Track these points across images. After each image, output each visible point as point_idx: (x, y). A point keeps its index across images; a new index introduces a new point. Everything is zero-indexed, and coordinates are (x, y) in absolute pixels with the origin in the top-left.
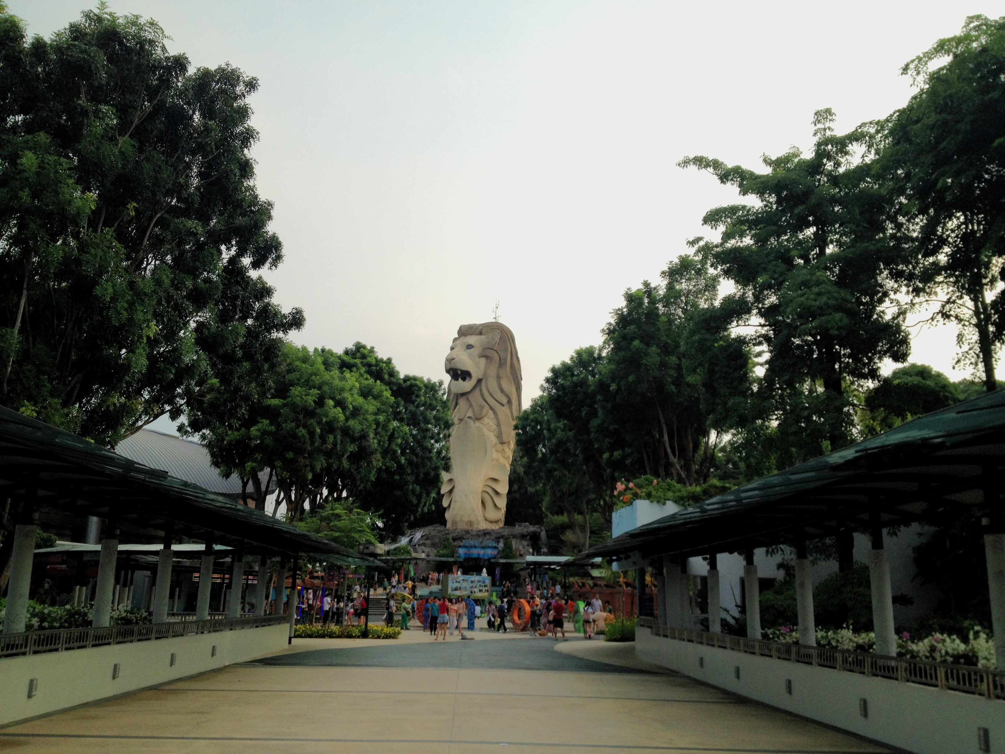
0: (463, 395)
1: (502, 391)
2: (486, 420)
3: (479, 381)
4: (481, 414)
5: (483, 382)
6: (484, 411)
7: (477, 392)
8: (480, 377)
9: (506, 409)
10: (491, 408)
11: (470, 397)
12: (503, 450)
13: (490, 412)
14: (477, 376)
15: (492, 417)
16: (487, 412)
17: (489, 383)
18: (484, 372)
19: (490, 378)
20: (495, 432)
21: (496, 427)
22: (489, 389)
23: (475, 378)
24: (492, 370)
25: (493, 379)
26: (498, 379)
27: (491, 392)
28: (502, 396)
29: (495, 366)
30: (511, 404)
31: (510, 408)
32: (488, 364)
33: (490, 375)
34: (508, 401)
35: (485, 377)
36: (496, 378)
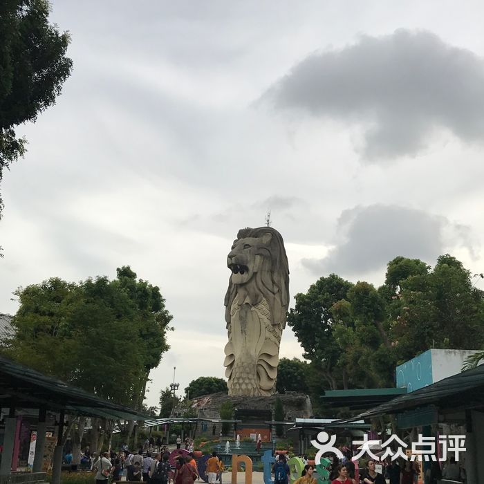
0: (242, 285)
4: (256, 300)
6: (259, 300)
10: (265, 296)
13: (264, 299)
14: (253, 269)
15: (266, 303)
16: (261, 299)
17: (263, 276)
18: (259, 267)
19: (263, 272)
20: (268, 316)
21: (268, 312)
22: (263, 280)
23: (251, 271)
24: (265, 265)
25: (266, 273)
26: (270, 273)
27: (264, 283)
28: (273, 286)
29: (268, 262)
30: (280, 293)
31: (280, 296)
32: (262, 260)
33: (264, 269)
34: (278, 291)
35: (260, 271)
36: (268, 271)
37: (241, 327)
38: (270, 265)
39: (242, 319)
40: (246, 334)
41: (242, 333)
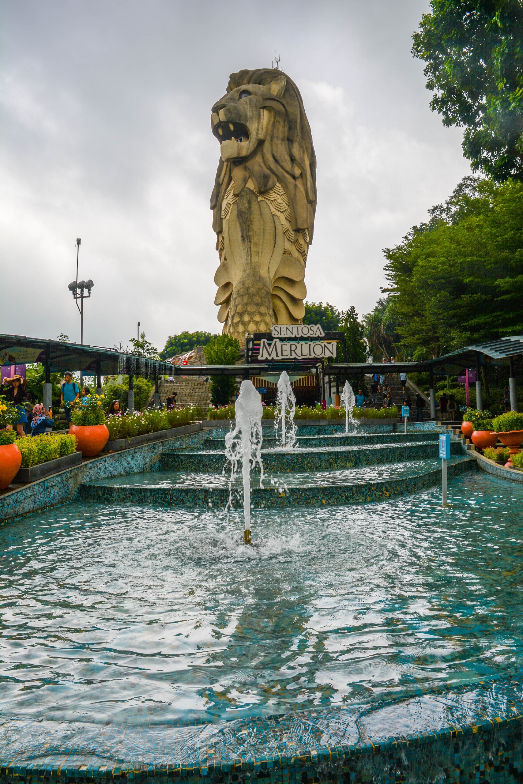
0: (239, 161)
1: (293, 159)
2: (273, 196)
3: (261, 143)
4: (266, 185)
5: (267, 145)
6: (270, 183)
7: (258, 159)
8: (261, 137)
9: (299, 183)
10: (280, 180)
11: (249, 164)
12: (297, 240)
13: (278, 184)
14: (258, 133)
15: (282, 192)
16: (274, 185)
17: (274, 147)
18: (267, 131)
19: (275, 140)
20: (286, 213)
21: (287, 207)
22: (275, 154)
23: (255, 137)
24: (278, 129)
25: (280, 141)
26: (287, 142)
27: (278, 158)
28: (293, 165)
29: (282, 123)
30: (304, 179)
31: (303, 185)
32: (272, 119)
33: (276, 136)
34: (301, 174)
35: (269, 138)
36: (283, 140)
37: (242, 231)
38: (287, 129)
39: (242, 217)
40: (250, 242)
41: (243, 240)
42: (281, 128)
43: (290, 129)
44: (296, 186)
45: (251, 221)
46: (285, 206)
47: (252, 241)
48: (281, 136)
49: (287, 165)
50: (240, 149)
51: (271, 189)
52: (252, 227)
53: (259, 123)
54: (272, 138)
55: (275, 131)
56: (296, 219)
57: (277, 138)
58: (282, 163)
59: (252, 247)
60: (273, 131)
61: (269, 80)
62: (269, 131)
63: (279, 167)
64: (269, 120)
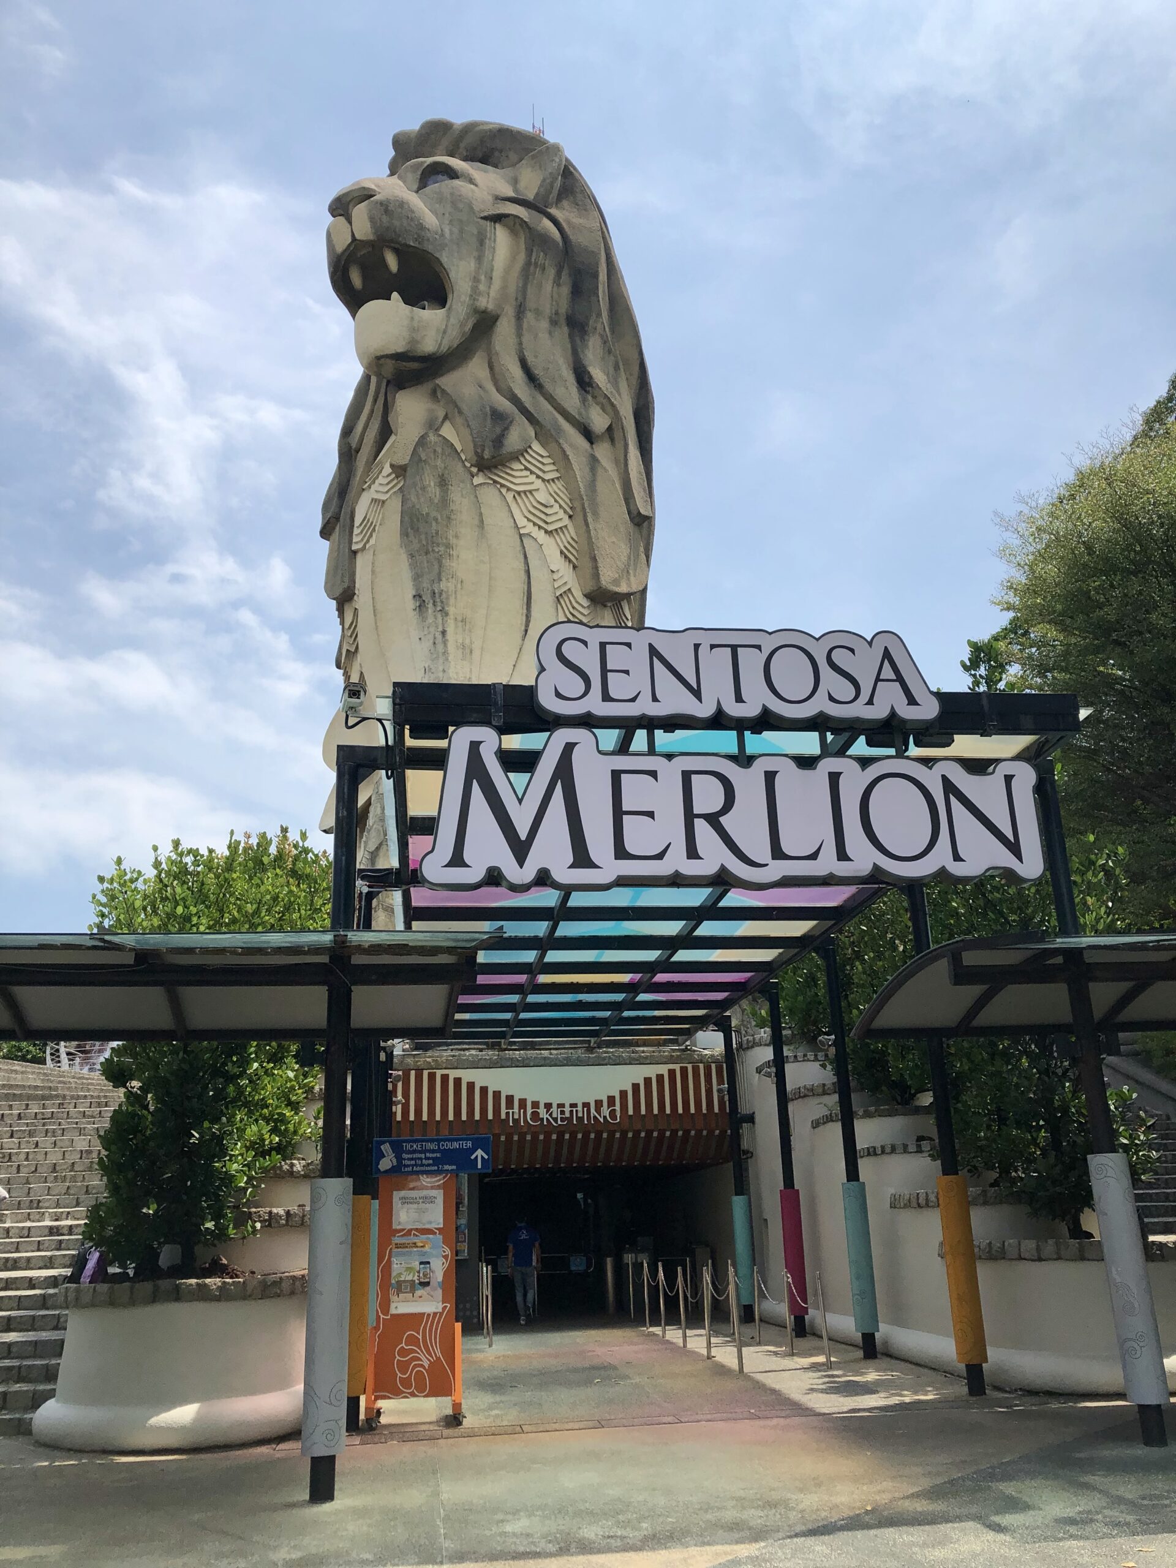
1: (584, 381)
2: (519, 477)
3: (485, 322)
7: (476, 368)
8: (487, 303)
9: (604, 455)
10: (542, 435)
15: (550, 471)
16: (527, 447)
17: (527, 338)
18: (504, 288)
19: (529, 316)
20: (564, 539)
21: (566, 521)
22: (530, 359)
23: (465, 298)
24: (540, 286)
25: (544, 324)
26: (566, 329)
27: (538, 371)
28: (584, 401)
29: (551, 272)
30: (620, 445)
31: (617, 462)
32: (522, 257)
33: (531, 304)
34: (610, 429)
35: (509, 311)
36: (554, 322)
37: (417, 578)
38: (566, 290)
39: (417, 530)
40: (444, 613)
41: (421, 607)
42: (548, 286)
43: (577, 291)
44: (594, 461)
45: (448, 546)
46: (558, 517)
47: (451, 610)
48: (547, 309)
49: (569, 394)
50: (414, 329)
51: (516, 456)
52: (451, 565)
53: (479, 259)
54: (520, 312)
55: (531, 291)
56: (594, 559)
57: (538, 312)
58: (549, 386)
59: (450, 630)
60: (524, 290)
61: (513, 156)
62: (512, 289)
63: (542, 399)
64: (513, 258)
